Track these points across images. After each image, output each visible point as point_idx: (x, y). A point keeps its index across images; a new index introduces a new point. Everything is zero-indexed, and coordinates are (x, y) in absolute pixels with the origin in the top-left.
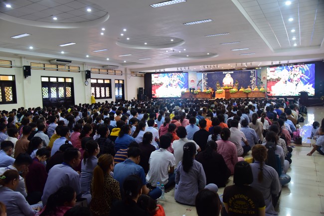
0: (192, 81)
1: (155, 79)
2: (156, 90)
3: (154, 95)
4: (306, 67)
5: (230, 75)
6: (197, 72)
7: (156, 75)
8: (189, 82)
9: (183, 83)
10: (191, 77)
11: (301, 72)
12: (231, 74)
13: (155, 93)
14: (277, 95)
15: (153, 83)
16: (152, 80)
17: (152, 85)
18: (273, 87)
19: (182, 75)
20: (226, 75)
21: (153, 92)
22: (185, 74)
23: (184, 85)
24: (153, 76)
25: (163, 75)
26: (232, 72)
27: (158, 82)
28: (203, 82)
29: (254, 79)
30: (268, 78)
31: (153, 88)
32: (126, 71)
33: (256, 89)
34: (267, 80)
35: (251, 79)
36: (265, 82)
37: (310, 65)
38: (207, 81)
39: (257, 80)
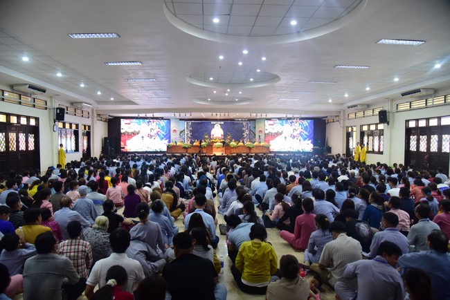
0: (175, 131)
1: (125, 127)
2: (128, 142)
3: (124, 148)
4: (306, 123)
5: (220, 126)
6: (181, 120)
7: (128, 121)
8: (172, 132)
9: (163, 133)
10: (173, 126)
11: (300, 127)
12: (220, 124)
13: (125, 144)
14: (275, 150)
15: (122, 131)
16: (122, 127)
17: (120, 133)
18: (271, 142)
19: (163, 123)
20: (215, 126)
21: (122, 143)
22: (166, 121)
23: (165, 136)
24: (123, 122)
25: (137, 121)
26: (222, 123)
27: (130, 131)
28: (186, 133)
29: (247, 132)
30: (266, 132)
31: (122, 138)
32: (93, 112)
33: (248, 143)
34: (265, 134)
35: (244, 132)
36: (263, 136)
37: (309, 121)
38: (191, 131)
39: (250, 133)
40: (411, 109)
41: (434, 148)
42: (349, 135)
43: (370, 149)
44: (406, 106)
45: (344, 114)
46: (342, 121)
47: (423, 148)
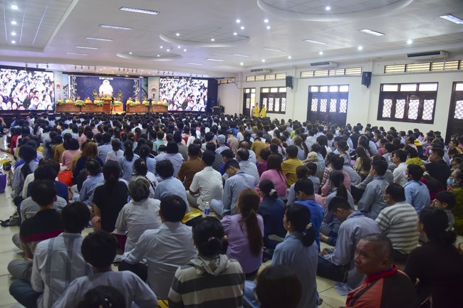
0: (58, 86)
5: (108, 82)
6: (64, 73)
8: (56, 87)
10: (57, 80)
12: (110, 81)
20: (104, 82)
26: (112, 79)
28: (70, 89)
29: (138, 90)
35: (134, 89)
38: (76, 87)
39: (141, 91)
40: (314, 77)
41: (333, 109)
42: (246, 96)
43: (270, 109)
44: (311, 74)
45: (242, 76)
46: (239, 83)
47: (323, 109)
